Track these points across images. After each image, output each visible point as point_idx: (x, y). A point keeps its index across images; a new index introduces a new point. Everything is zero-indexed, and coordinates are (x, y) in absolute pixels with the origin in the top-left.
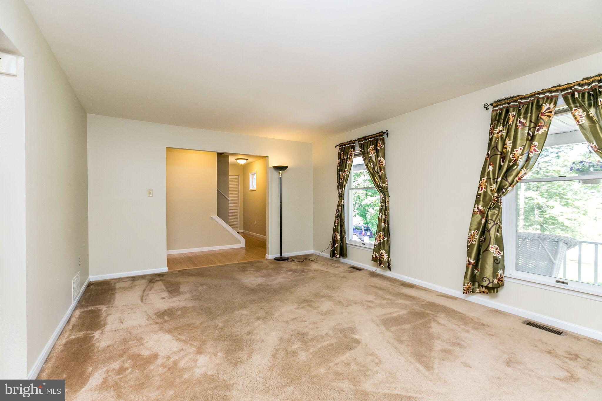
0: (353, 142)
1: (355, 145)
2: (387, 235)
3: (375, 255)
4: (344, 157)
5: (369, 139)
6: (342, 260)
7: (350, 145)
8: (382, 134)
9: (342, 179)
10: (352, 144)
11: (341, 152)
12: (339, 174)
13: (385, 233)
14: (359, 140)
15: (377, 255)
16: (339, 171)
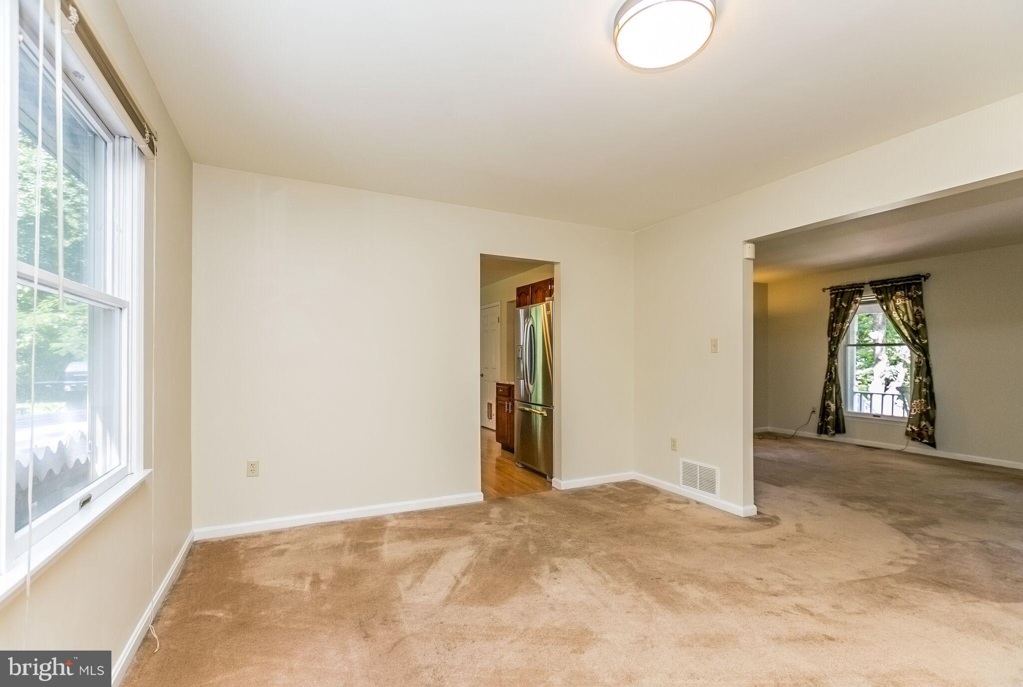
0: (860, 286)
1: (862, 289)
2: (931, 403)
3: (911, 428)
4: (843, 304)
5: (894, 284)
6: (839, 438)
7: (853, 289)
8: (918, 277)
9: (837, 333)
10: (858, 289)
11: (836, 297)
12: (833, 327)
13: (927, 401)
14: (872, 283)
15: (913, 427)
16: (831, 323)
